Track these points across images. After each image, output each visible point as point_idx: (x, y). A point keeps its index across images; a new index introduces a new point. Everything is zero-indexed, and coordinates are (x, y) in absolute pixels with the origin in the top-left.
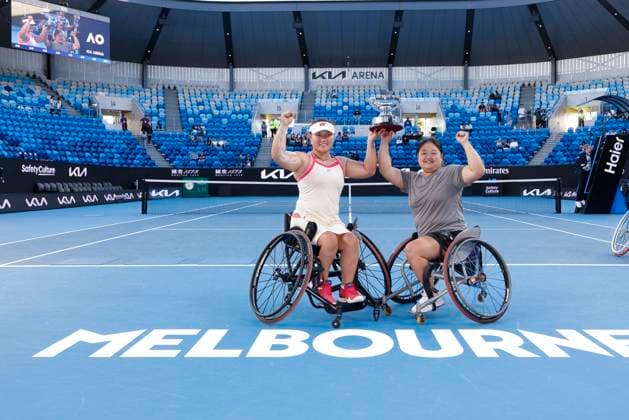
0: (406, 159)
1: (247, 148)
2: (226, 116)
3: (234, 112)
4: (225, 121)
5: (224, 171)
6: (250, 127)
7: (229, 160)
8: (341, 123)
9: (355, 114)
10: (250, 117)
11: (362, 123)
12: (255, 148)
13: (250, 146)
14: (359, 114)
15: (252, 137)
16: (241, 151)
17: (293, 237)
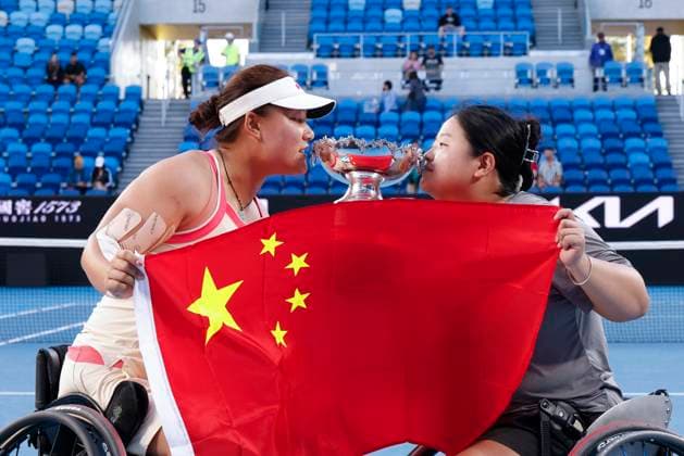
0: (608, 168)
1: (98, 132)
2: (28, 31)
3: (57, 18)
4: (26, 45)
5: (24, 206)
6: (106, 65)
7: (39, 171)
8: (397, 53)
9: (442, 21)
10: (107, 33)
11: (464, 52)
12: (123, 132)
13: (106, 126)
14: (457, 23)
15: (114, 95)
16: (77, 141)
17: (66, 431)
